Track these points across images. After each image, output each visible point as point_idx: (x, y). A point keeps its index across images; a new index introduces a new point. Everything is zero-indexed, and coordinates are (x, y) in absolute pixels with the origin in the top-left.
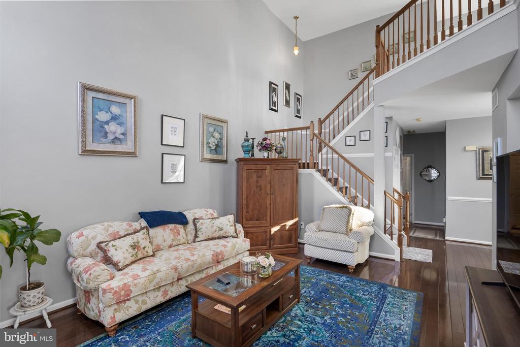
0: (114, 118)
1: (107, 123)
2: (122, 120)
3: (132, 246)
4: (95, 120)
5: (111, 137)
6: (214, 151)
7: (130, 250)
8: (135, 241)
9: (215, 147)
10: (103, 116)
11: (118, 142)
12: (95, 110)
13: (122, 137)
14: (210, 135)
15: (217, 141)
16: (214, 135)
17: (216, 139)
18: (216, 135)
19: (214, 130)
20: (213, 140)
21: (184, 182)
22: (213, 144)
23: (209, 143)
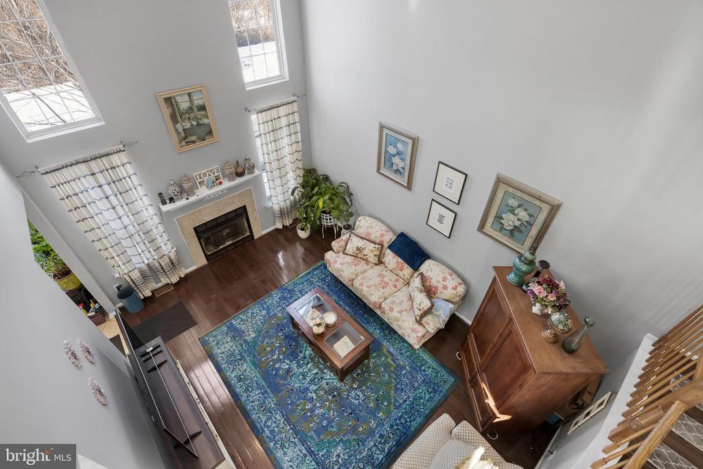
0: (399, 153)
1: (394, 156)
2: (403, 156)
3: (358, 248)
4: (386, 152)
5: (395, 167)
6: (508, 232)
7: (355, 249)
8: (363, 247)
9: (512, 228)
10: (392, 150)
11: (399, 173)
12: (387, 144)
13: (402, 170)
14: (508, 208)
15: (520, 223)
16: (516, 212)
17: (519, 220)
18: (520, 214)
19: (519, 206)
20: (511, 217)
21: (449, 238)
22: (510, 223)
23: (502, 218)
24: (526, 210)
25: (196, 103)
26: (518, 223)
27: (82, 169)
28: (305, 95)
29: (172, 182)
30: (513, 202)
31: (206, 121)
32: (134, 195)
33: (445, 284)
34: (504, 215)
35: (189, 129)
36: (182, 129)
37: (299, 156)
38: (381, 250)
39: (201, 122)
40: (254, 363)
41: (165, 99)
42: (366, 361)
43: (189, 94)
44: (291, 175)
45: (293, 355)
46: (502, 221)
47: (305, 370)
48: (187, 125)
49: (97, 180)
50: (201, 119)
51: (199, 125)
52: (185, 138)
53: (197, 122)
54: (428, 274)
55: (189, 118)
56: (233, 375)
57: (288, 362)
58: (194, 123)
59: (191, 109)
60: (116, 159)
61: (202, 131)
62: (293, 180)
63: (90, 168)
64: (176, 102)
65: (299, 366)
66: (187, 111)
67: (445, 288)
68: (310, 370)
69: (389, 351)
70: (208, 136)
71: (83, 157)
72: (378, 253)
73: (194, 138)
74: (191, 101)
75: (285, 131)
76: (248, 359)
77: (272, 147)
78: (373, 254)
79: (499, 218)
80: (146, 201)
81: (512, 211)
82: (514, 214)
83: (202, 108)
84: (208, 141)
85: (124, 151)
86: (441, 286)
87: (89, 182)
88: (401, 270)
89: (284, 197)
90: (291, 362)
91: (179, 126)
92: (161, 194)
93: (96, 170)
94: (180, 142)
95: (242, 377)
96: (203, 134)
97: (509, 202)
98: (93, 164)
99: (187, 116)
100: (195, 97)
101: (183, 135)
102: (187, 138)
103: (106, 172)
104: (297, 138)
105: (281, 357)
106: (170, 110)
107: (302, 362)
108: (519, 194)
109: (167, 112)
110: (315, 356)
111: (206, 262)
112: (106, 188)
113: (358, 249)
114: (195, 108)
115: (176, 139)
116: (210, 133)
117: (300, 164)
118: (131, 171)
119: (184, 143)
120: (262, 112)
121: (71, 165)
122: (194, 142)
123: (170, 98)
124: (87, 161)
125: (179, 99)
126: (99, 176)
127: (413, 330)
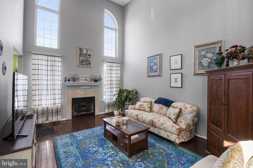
0: (155, 64)
1: (153, 66)
2: (157, 64)
4: (150, 66)
5: (154, 70)
6: (206, 67)
9: (208, 64)
10: (152, 64)
12: (150, 63)
13: (157, 70)
14: (202, 57)
15: (210, 59)
16: (206, 56)
17: (209, 58)
18: (208, 55)
19: (207, 53)
20: (205, 59)
21: (182, 87)
22: (206, 62)
23: (202, 63)
24: (210, 52)
25: (88, 53)
26: (209, 60)
27: (45, 58)
28: (123, 63)
29: (71, 74)
30: (203, 53)
31: (90, 60)
32: (57, 73)
33: (185, 106)
34: (202, 61)
35: (84, 60)
36: (81, 59)
37: (118, 82)
38: (151, 104)
39: (88, 59)
40: (77, 147)
41: (80, 48)
42: (146, 150)
43: (87, 50)
44: (114, 90)
45: (102, 146)
46: (202, 64)
47: (106, 152)
48: (83, 59)
49: (47, 63)
50: (88, 58)
51: (87, 60)
52: (81, 62)
53: (87, 59)
54: (175, 106)
55: (85, 57)
56: (62, 150)
57: (98, 148)
58: (86, 59)
59: (86, 54)
60: (57, 59)
61: (87, 62)
62: (115, 91)
63: (48, 58)
64: (83, 51)
65: (103, 149)
66: (85, 54)
67: (186, 108)
68: (109, 152)
69: (160, 147)
70: (89, 65)
71: (48, 54)
72: (150, 106)
73: (84, 63)
74: (87, 52)
75: (114, 72)
76: (74, 146)
77: (109, 75)
78: (147, 106)
79: (200, 63)
80: (60, 78)
81: (205, 57)
82: (206, 57)
83: (90, 55)
84: (88, 66)
85: (61, 57)
86: (184, 108)
87: (45, 63)
88: (162, 110)
89: (111, 97)
90: (99, 148)
91: (81, 58)
92: (66, 78)
93: (49, 60)
94: (79, 63)
95: (67, 152)
96: (88, 63)
97: (202, 53)
98: (49, 57)
99: (84, 56)
100: (89, 51)
101: (81, 61)
102: (82, 62)
103: (52, 62)
104: (118, 75)
105: (94, 146)
106: (80, 52)
107: (106, 148)
108: (204, 48)
109: (79, 52)
110: (114, 147)
111: (71, 118)
112: (49, 67)
113: (140, 105)
114: (87, 55)
115: (78, 61)
116: (90, 64)
117: (118, 86)
118: (60, 65)
119: (80, 64)
120: (108, 62)
121: (43, 55)
122: (84, 65)
123: (81, 49)
124: (48, 56)
125: (84, 50)
126: (49, 62)
127: (173, 127)
